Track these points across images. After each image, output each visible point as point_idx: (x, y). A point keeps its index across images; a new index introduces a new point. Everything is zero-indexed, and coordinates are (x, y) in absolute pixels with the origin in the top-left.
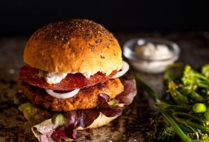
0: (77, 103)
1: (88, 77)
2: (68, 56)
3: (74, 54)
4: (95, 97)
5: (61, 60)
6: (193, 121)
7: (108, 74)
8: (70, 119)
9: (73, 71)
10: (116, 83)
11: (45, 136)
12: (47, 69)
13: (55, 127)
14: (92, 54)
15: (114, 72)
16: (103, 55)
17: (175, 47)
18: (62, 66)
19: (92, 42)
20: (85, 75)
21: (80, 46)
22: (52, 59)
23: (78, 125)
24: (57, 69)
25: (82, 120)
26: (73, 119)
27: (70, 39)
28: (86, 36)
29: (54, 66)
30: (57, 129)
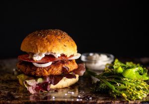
0: (50, 70)
1: (57, 57)
2: (45, 44)
3: (48, 43)
4: (60, 68)
5: (41, 46)
6: (116, 79)
7: (68, 56)
8: (46, 80)
9: (48, 52)
10: (73, 63)
11: (31, 87)
12: (33, 52)
13: (37, 83)
14: (59, 43)
15: (72, 56)
16: (65, 44)
17: (112, 56)
18: (42, 49)
19: (59, 38)
20: (55, 56)
21: (52, 39)
22: (36, 45)
23: (51, 83)
24: (39, 51)
25: (53, 81)
26: (48, 80)
27: (47, 35)
28: (56, 35)
29: (37, 49)
30: (38, 85)
